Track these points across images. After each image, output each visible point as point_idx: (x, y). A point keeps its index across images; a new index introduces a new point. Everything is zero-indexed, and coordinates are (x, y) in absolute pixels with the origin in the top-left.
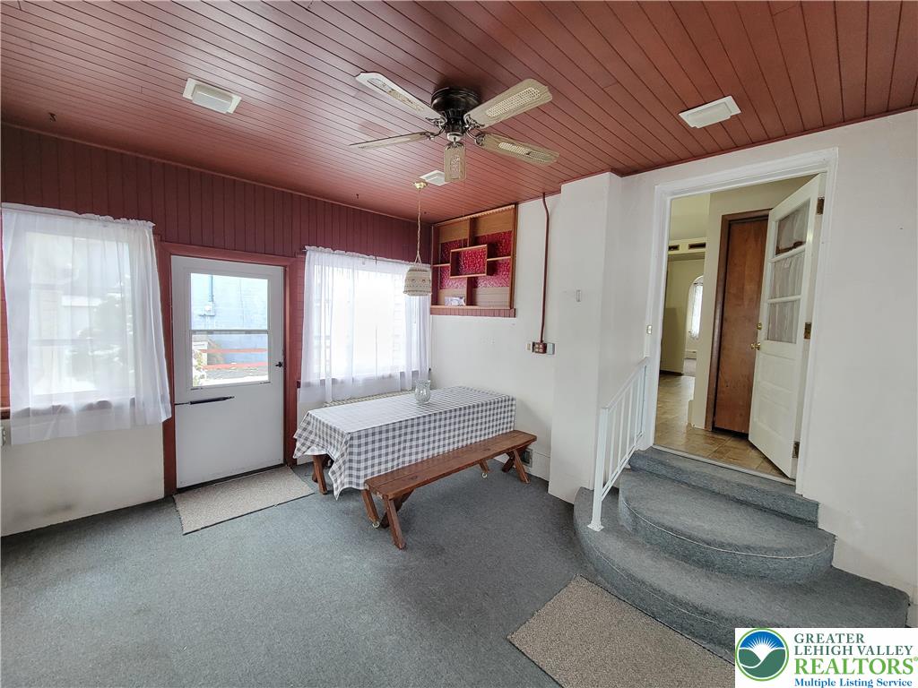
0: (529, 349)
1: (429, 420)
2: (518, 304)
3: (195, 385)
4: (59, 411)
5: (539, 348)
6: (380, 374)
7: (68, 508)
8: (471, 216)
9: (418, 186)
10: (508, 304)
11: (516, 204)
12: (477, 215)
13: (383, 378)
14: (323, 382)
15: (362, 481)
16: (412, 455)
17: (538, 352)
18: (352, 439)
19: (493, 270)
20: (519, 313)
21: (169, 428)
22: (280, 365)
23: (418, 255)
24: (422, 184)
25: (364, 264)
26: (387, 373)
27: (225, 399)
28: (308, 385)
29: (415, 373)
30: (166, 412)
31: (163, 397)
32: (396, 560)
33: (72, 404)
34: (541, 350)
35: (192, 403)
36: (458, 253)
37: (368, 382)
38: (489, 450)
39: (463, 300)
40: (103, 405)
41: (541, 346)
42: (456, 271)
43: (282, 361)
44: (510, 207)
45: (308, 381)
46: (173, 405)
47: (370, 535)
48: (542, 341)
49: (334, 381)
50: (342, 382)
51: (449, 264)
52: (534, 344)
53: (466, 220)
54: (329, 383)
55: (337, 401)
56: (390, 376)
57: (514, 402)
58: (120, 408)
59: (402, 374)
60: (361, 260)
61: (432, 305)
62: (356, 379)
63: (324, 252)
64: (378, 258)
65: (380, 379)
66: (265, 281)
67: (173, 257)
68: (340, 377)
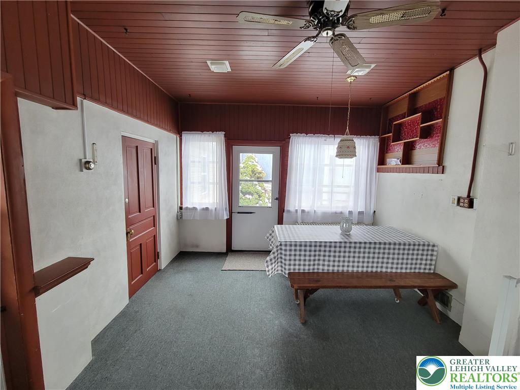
0: (453, 203)
1: (346, 246)
2: (447, 162)
3: (240, 205)
4: (195, 209)
5: (464, 203)
6: (334, 210)
7: (197, 246)
8: (410, 92)
9: (349, 80)
10: (436, 162)
11: (452, 70)
12: (415, 90)
13: (336, 213)
14: (297, 211)
15: (287, 272)
16: (325, 266)
17: (463, 207)
18: (281, 245)
19: (426, 134)
20: (447, 170)
21: (229, 222)
22: (277, 199)
23: (347, 130)
24: (352, 78)
25: (325, 140)
26: (339, 210)
27: (251, 213)
28: (289, 211)
29: (360, 213)
30: (227, 215)
31: (226, 209)
32: (294, 328)
33: (199, 207)
34: (466, 205)
35: (238, 213)
36: (400, 124)
37: (325, 215)
38: (394, 281)
39: (399, 160)
40: (207, 209)
41: (466, 201)
42: (397, 138)
43: (278, 197)
44: (445, 74)
45: (288, 209)
46: (231, 213)
47: (291, 306)
48: (469, 196)
49: (303, 211)
50: (308, 212)
51: (391, 134)
52: (459, 199)
53: (406, 97)
54: (299, 212)
55: (304, 223)
56: (341, 213)
57: (435, 249)
58: (212, 210)
59: (350, 213)
60: (323, 139)
61: (378, 165)
62: (317, 211)
63: (301, 136)
64: (335, 136)
65: (334, 213)
66: (272, 155)
67: (233, 146)
68: (306, 209)
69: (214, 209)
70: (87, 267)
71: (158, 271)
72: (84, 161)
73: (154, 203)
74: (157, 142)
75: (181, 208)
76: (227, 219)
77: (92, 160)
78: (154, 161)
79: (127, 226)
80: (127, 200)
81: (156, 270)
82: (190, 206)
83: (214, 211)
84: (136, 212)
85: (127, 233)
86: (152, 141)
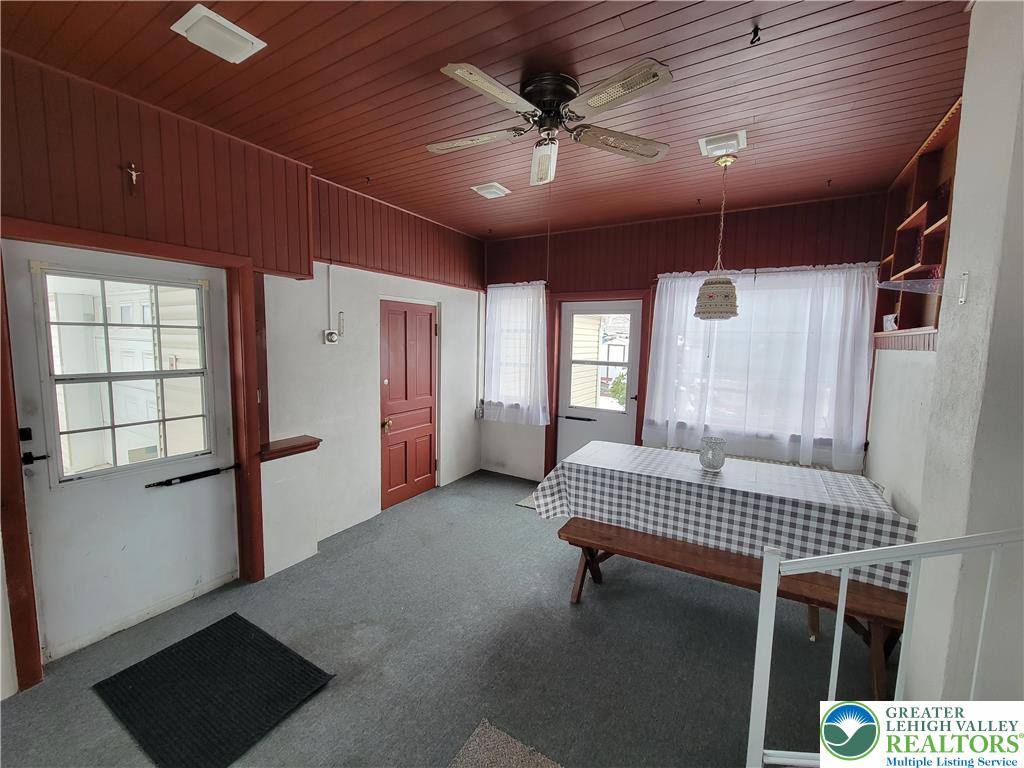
3: (572, 405)
4: (500, 405)
7: (503, 465)
8: (919, 153)
9: (721, 163)
12: (924, 147)
13: (757, 436)
14: (667, 423)
21: (552, 433)
22: (636, 398)
24: (725, 159)
27: (591, 420)
28: (652, 423)
31: (544, 408)
33: (506, 403)
35: (567, 418)
40: (517, 406)
42: (901, 265)
43: (635, 394)
45: (652, 418)
49: (681, 426)
50: (692, 429)
51: (892, 256)
53: (915, 163)
54: (672, 427)
56: (771, 437)
58: (523, 409)
59: (795, 439)
61: (875, 331)
62: (712, 428)
63: (678, 277)
64: (758, 270)
65: (753, 436)
66: (628, 316)
67: (563, 304)
68: (689, 422)
69: (525, 407)
70: (316, 448)
71: (435, 487)
72: (327, 332)
73: (432, 388)
74: (439, 304)
75: (482, 402)
76: (547, 426)
77: (336, 332)
78: (434, 330)
79: (383, 414)
80: (386, 381)
81: (431, 485)
82: (495, 400)
83: (525, 411)
84: (401, 398)
85: (383, 425)
86: (433, 304)
